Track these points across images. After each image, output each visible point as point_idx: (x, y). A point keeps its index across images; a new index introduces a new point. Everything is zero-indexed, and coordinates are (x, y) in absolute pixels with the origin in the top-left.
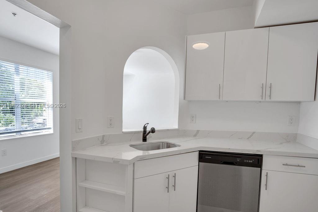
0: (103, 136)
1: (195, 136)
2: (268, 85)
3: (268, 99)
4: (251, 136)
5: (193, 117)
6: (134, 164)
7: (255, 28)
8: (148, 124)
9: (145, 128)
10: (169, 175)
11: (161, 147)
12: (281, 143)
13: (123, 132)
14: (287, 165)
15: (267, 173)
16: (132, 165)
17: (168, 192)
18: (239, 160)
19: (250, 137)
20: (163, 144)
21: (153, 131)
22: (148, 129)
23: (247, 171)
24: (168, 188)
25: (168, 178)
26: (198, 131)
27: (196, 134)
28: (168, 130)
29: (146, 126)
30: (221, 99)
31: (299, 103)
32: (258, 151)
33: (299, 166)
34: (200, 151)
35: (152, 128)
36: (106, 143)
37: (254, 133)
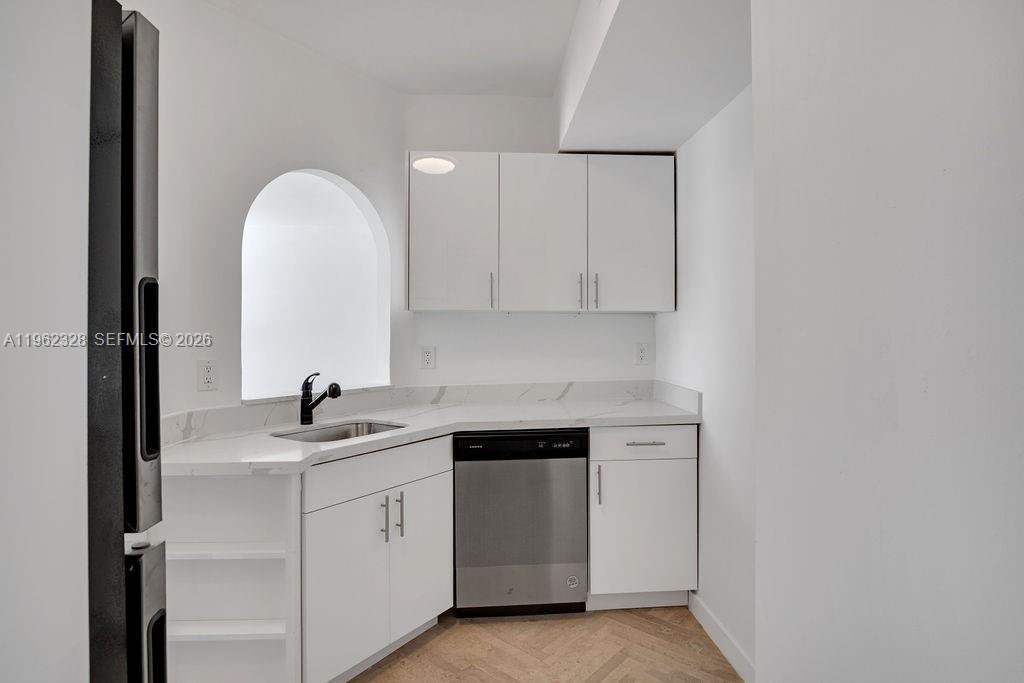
0: (190, 415)
1: (435, 401)
2: (592, 278)
3: (592, 308)
4: (565, 392)
5: (428, 354)
6: (302, 476)
7: (561, 152)
8: (318, 374)
9: (307, 386)
10: (387, 498)
11: (353, 432)
12: (624, 404)
13: (243, 402)
14: (633, 444)
15: (599, 467)
16: (299, 478)
17: (387, 541)
18: (542, 446)
19: (562, 396)
20: (357, 428)
21: (334, 391)
22: (319, 388)
23: (559, 468)
24: (386, 531)
25: (386, 506)
26: (442, 390)
27: (438, 397)
28: (365, 390)
29: (310, 381)
30: (496, 308)
31: (653, 314)
32: (579, 420)
33: (654, 444)
34: (455, 434)
35: (331, 386)
36: (195, 437)
37: (571, 384)
